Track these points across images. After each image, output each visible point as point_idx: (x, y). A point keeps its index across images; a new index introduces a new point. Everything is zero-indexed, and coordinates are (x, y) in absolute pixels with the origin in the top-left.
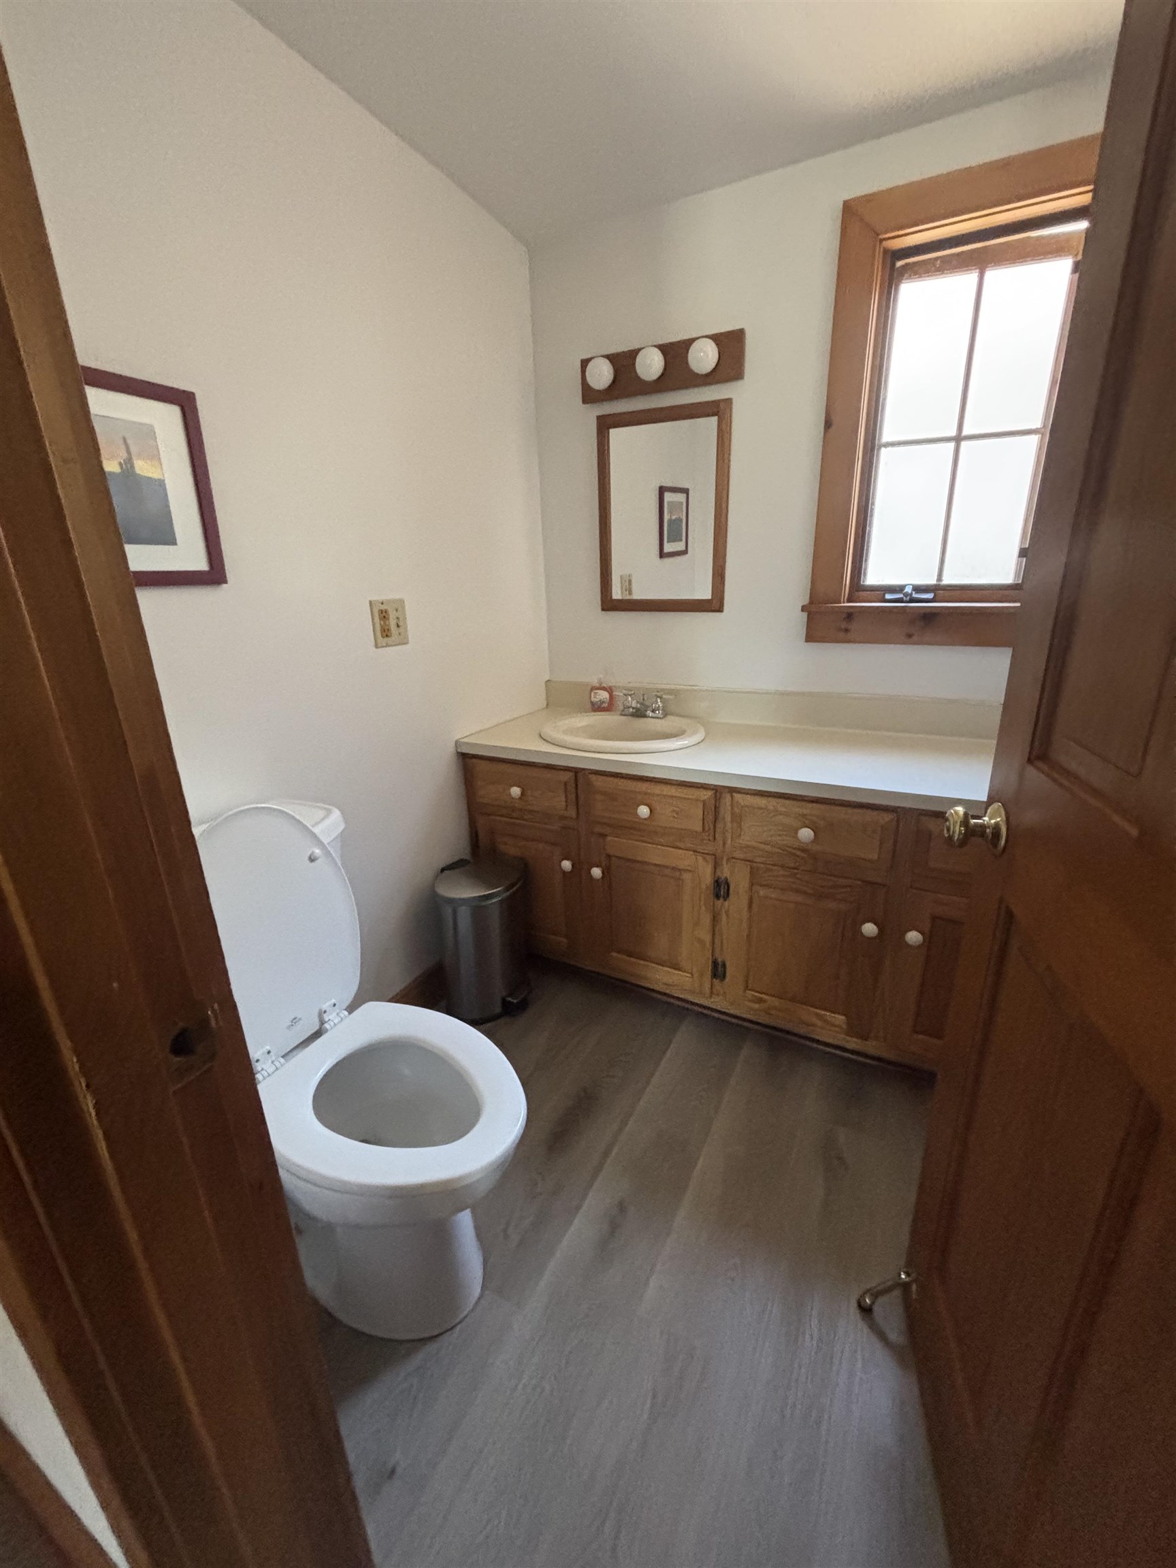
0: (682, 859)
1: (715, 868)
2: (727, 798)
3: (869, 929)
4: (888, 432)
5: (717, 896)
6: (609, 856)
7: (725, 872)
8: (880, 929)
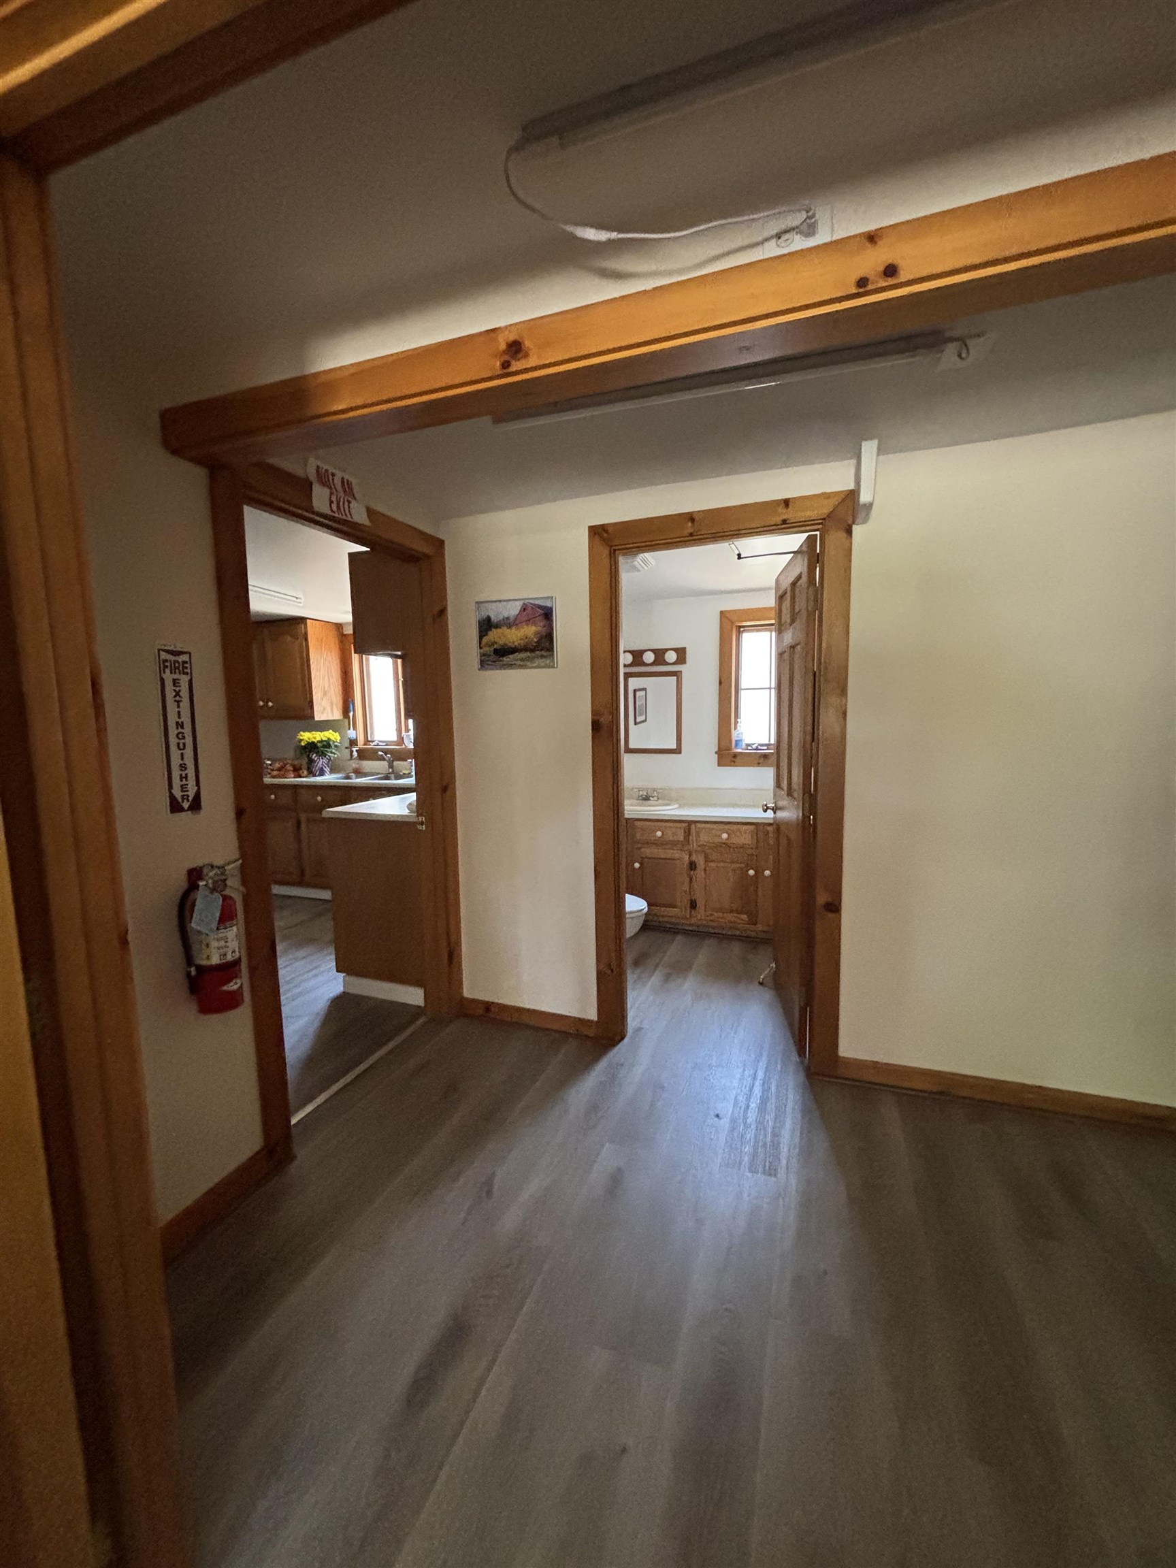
0: (676, 854)
1: (690, 856)
2: (693, 826)
3: (751, 872)
4: (743, 684)
5: (691, 870)
6: (642, 858)
7: (694, 858)
8: (755, 871)
